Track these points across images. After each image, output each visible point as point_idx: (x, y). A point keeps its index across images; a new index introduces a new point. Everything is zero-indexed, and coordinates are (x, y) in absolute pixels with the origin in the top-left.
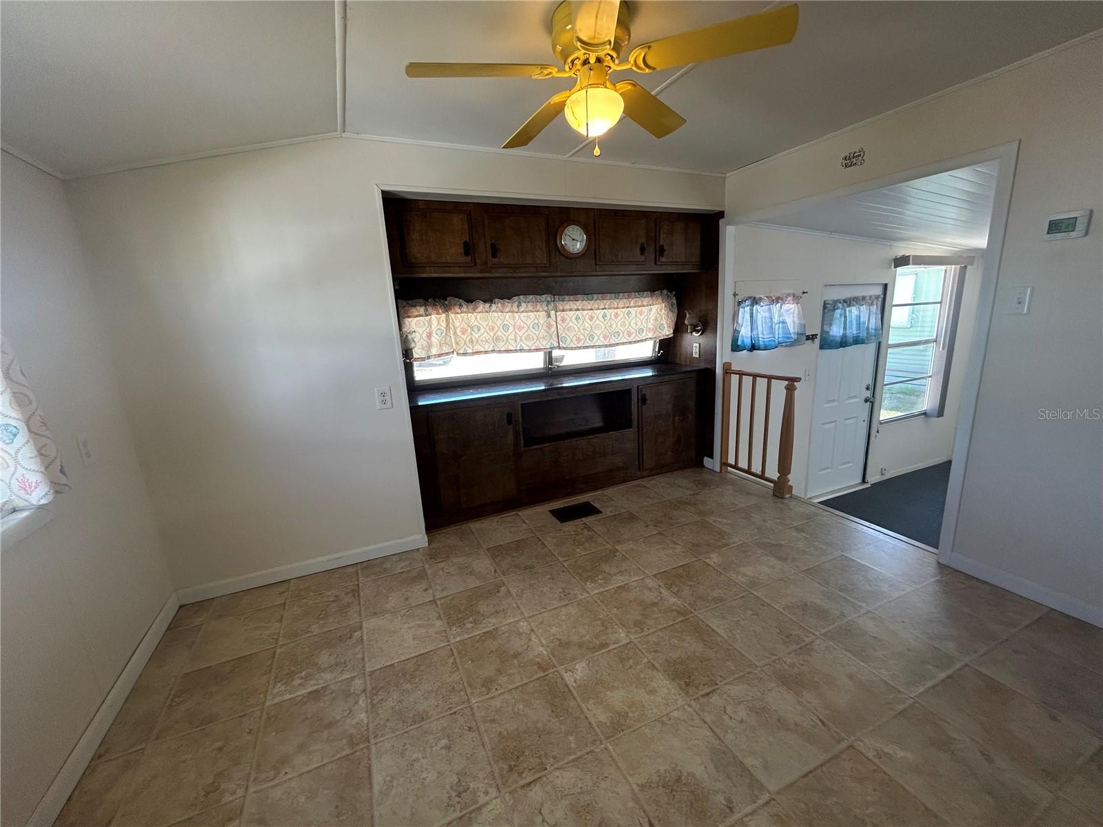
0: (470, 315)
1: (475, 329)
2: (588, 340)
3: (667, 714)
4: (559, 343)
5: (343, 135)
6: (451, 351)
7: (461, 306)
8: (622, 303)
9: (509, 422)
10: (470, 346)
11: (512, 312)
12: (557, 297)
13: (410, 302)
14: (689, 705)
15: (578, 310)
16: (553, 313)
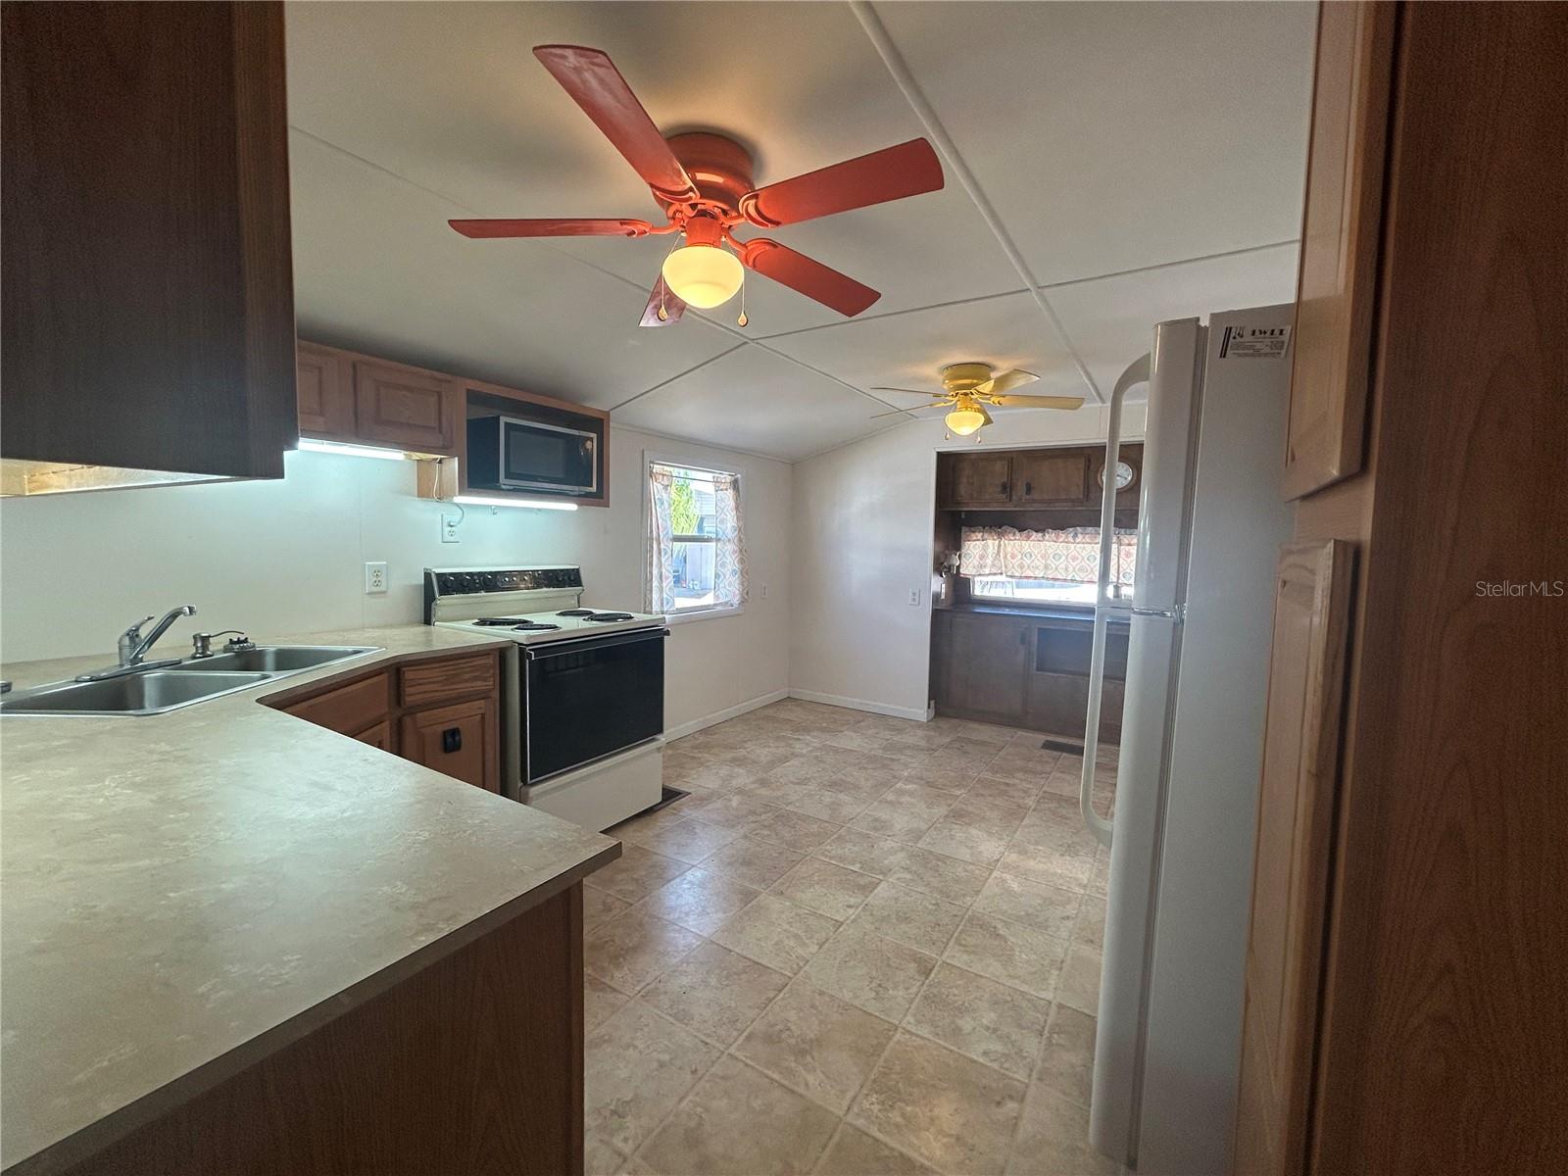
0: (1022, 542)
1: (1028, 555)
4: (1118, 578)
5: (918, 420)
6: (999, 572)
7: (1014, 534)
10: (1019, 570)
13: (972, 529)
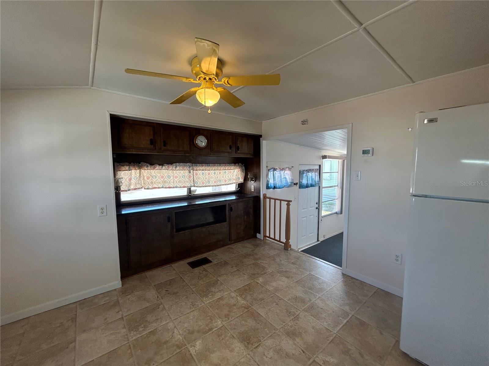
0: (152, 171)
1: (154, 177)
2: (207, 183)
3: (239, 361)
4: (194, 184)
5: (92, 88)
6: (141, 187)
7: (147, 166)
8: (222, 168)
9: (169, 221)
10: (151, 185)
11: (172, 170)
12: (194, 164)
13: (121, 164)
14: (249, 354)
15: (203, 170)
16: (192, 171)
